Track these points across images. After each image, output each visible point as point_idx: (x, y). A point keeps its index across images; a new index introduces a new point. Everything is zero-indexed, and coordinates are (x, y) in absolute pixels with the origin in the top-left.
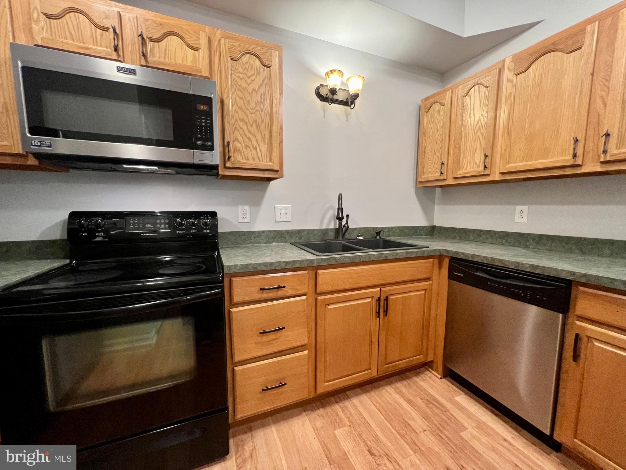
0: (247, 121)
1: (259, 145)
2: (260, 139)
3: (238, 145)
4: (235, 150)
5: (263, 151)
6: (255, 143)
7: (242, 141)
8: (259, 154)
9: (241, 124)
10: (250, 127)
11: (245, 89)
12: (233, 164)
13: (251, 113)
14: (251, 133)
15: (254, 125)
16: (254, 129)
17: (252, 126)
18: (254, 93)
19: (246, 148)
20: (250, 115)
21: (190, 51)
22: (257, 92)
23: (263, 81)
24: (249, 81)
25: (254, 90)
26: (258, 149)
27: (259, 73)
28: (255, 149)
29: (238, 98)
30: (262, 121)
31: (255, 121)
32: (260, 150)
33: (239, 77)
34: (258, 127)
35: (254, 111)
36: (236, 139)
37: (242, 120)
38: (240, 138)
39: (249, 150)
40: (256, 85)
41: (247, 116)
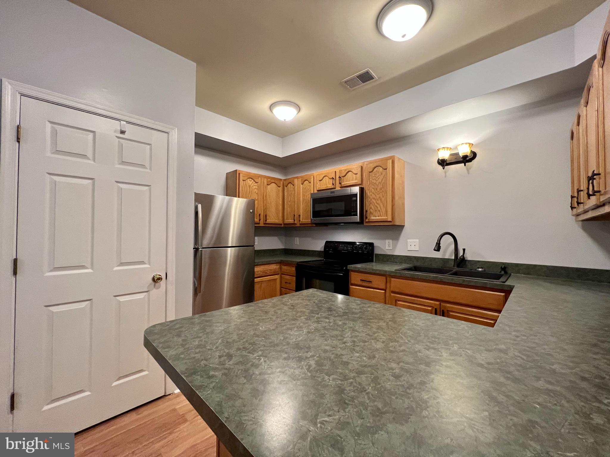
0: (376, 198)
1: (381, 209)
2: (382, 206)
3: (371, 210)
4: (370, 213)
5: (383, 212)
6: (379, 209)
7: (374, 209)
8: (381, 214)
9: (373, 200)
10: (377, 201)
11: (375, 183)
12: (369, 220)
13: (378, 194)
14: (378, 204)
15: (379, 199)
16: (379, 202)
17: (378, 200)
18: (379, 184)
19: (375, 212)
20: (377, 195)
21: (354, 175)
22: (380, 183)
23: (384, 177)
24: (377, 179)
25: (379, 182)
26: (381, 211)
27: (382, 174)
28: (379, 211)
29: (372, 189)
30: (383, 197)
31: (380, 197)
32: (382, 212)
33: (373, 179)
34: (381, 200)
35: (379, 193)
36: (371, 208)
37: (374, 199)
38: (373, 207)
39: (376, 212)
40: (380, 180)
41: (376, 196)
